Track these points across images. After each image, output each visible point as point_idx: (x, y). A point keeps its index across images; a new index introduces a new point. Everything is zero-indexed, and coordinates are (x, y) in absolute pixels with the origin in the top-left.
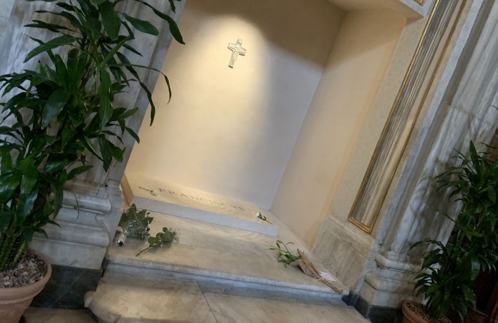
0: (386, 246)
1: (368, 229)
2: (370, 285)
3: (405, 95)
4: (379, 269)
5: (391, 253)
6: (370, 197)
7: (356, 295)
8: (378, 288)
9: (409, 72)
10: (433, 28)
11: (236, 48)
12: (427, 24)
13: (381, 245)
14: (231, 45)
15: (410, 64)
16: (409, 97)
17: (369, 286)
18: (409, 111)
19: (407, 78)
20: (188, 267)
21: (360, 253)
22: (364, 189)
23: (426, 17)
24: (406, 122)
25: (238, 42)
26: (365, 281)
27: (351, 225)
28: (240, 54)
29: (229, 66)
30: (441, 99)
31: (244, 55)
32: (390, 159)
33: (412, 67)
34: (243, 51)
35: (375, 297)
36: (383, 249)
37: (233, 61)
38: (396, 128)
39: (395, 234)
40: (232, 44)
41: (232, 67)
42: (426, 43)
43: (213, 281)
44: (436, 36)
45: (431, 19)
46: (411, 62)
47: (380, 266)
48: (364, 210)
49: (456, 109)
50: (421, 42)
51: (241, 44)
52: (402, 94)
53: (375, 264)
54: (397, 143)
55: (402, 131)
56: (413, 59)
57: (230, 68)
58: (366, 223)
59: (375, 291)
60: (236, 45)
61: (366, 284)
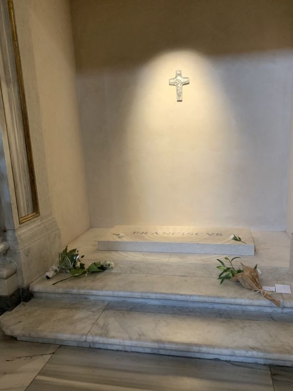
11: (177, 81)
14: (172, 81)
25: (177, 75)
28: (183, 85)
29: (178, 101)
31: (188, 83)
34: (186, 80)
37: (179, 95)
40: (171, 79)
41: (181, 101)
51: (180, 75)
57: (179, 102)
60: (176, 77)
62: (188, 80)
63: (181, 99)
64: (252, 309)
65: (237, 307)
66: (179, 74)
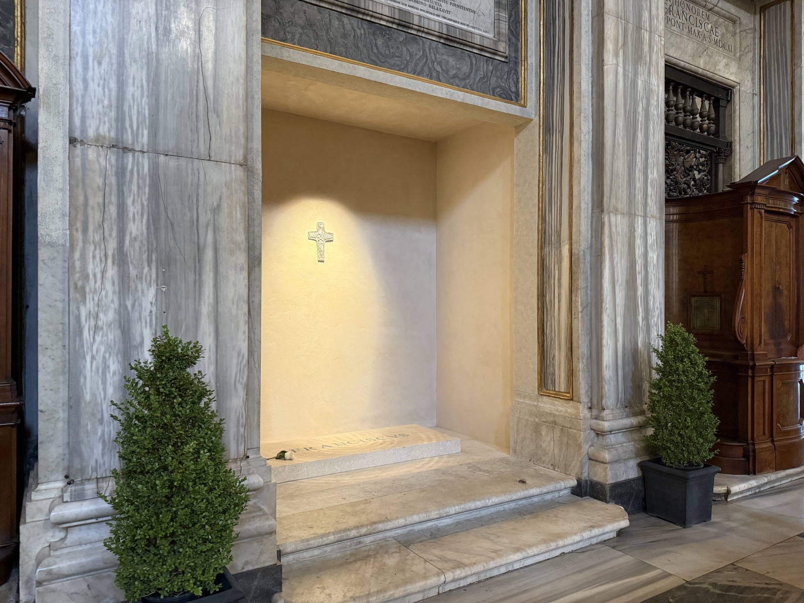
0: (596, 406)
1: (568, 395)
2: (596, 461)
3: (547, 219)
4: (600, 437)
5: (606, 412)
6: (554, 356)
7: (586, 481)
8: (608, 461)
9: (541, 190)
10: (548, 128)
11: (319, 236)
12: (540, 126)
13: (590, 408)
14: (311, 235)
15: (539, 181)
16: (553, 219)
17: (598, 463)
18: (559, 236)
19: (541, 198)
20: (375, 523)
21: (570, 428)
22: (544, 349)
23: (536, 119)
24: (560, 251)
25: (319, 227)
26: (590, 459)
27: (545, 398)
28: (326, 241)
29: (319, 261)
30: (590, 209)
31: (332, 241)
32: (559, 302)
33: (541, 183)
35: (609, 473)
36: (595, 412)
37: (321, 252)
38: (551, 261)
39: (602, 388)
40: (312, 232)
42: (547, 148)
43: (411, 530)
44: (556, 137)
45: (541, 119)
46: (539, 177)
47: (600, 433)
48: (554, 374)
49: (611, 215)
50: (541, 150)
52: (543, 219)
53: (593, 434)
54: (560, 279)
55: (560, 262)
56: (539, 173)
58: (563, 390)
59: (606, 465)
60: (317, 231)
61: (593, 462)
62: (331, 236)
63: (322, 260)
64: (536, 499)
65: (523, 502)
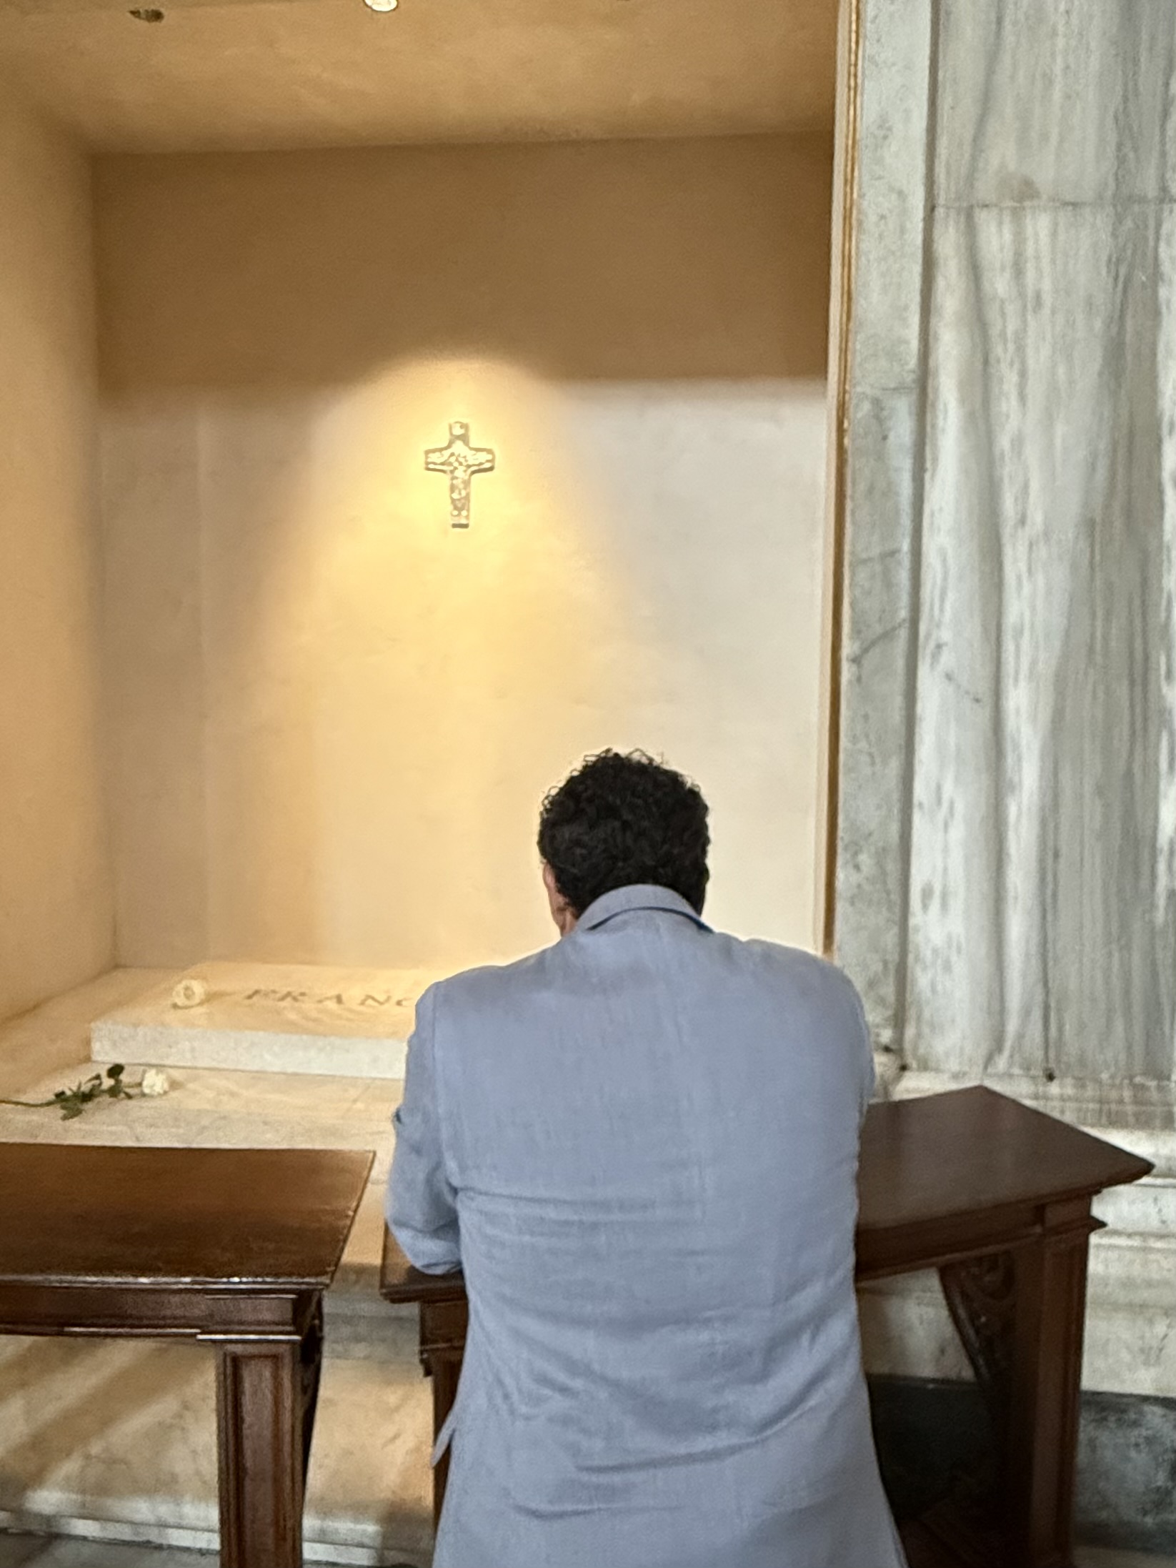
11: (453, 459)
13: (887, 1050)
14: (434, 457)
25: (454, 439)
29: (455, 526)
31: (491, 469)
34: (483, 457)
40: (434, 451)
41: (466, 526)
51: (464, 439)
57: (457, 530)
60: (449, 446)
62: (490, 457)
63: (463, 521)
66: (458, 437)
